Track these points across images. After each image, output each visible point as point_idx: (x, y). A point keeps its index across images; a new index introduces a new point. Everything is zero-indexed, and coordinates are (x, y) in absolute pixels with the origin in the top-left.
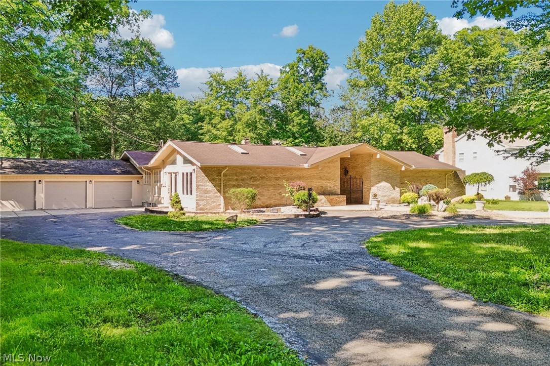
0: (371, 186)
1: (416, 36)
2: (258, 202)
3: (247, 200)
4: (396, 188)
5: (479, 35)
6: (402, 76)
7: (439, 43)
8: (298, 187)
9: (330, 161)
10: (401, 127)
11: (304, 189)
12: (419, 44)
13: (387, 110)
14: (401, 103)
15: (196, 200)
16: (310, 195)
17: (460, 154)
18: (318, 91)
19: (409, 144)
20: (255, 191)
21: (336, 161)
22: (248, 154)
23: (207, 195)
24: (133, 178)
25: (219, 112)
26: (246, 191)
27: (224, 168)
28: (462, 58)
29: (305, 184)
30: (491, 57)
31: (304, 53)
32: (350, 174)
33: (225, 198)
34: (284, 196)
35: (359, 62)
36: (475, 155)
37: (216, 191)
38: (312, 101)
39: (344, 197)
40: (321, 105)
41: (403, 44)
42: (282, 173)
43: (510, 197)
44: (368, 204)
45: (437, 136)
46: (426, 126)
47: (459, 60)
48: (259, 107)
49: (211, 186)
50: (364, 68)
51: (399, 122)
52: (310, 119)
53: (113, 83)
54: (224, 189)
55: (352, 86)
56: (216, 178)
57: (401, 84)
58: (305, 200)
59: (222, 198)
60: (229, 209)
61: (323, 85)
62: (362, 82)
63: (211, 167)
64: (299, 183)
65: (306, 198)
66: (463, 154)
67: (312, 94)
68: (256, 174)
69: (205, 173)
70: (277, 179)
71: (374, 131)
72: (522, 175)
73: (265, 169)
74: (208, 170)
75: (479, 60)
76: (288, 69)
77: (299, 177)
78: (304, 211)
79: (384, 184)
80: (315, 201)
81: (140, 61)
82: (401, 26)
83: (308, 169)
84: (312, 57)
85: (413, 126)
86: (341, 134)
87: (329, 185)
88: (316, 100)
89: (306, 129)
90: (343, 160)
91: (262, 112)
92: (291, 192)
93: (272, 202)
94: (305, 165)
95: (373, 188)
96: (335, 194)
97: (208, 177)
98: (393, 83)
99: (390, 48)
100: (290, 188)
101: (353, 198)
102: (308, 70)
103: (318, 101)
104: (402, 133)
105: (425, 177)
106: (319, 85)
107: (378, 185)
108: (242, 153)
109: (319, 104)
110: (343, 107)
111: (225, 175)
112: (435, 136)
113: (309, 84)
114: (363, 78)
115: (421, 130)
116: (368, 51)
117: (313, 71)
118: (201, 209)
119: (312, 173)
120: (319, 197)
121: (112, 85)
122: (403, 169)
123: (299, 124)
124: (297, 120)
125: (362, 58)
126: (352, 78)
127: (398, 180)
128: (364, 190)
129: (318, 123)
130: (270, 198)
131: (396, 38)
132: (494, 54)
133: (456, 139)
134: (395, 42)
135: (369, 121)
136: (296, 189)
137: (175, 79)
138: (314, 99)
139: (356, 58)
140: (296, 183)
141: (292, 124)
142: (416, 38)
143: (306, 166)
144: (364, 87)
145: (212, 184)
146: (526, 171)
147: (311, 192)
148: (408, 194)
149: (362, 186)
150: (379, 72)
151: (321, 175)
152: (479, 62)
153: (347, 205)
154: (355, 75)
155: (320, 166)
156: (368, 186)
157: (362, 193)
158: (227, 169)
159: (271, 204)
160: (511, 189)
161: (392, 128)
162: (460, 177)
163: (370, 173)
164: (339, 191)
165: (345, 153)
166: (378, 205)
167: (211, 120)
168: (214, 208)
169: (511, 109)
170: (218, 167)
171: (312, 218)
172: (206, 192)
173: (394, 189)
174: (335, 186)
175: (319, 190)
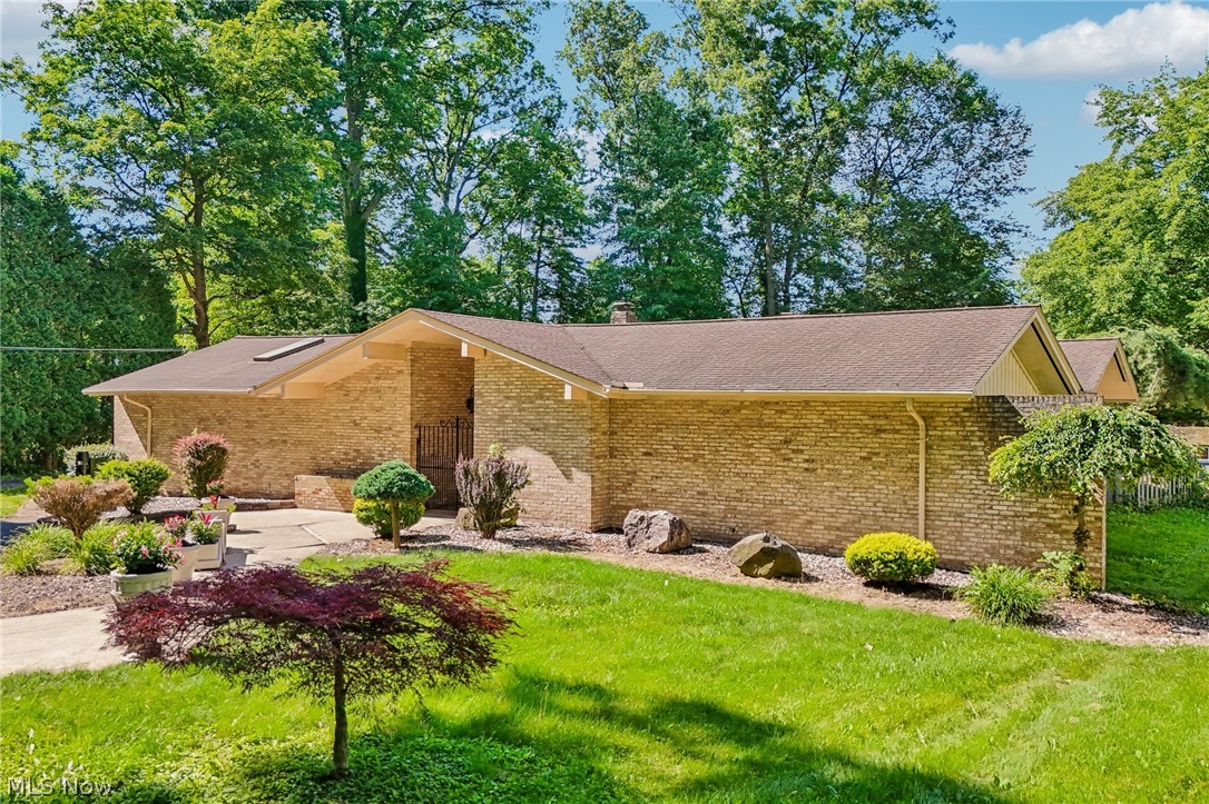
4: (575, 472)
37: (143, 448)
42: (260, 411)
49: (135, 438)
56: (143, 421)
68: (209, 412)
69: (126, 409)
73: (225, 399)
87: (376, 445)
97: (130, 419)
119: (333, 411)
127: (585, 440)
145: (137, 432)
159: (237, 489)
172: (129, 449)
173: (568, 476)
174: (394, 450)
175: (349, 460)
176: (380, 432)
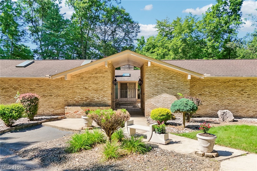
0: (145, 98)
9: (98, 71)
21: (106, 71)
22: (24, 67)
42: (38, 84)
76: (211, 11)
87: (96, 95)
96: (104, 105)
119: (75, 84)
122: (189, 77)
127: (188, 91)
151: (86, 86)
174: (104, 96)
175: (83, 101)
176: (97, 91)
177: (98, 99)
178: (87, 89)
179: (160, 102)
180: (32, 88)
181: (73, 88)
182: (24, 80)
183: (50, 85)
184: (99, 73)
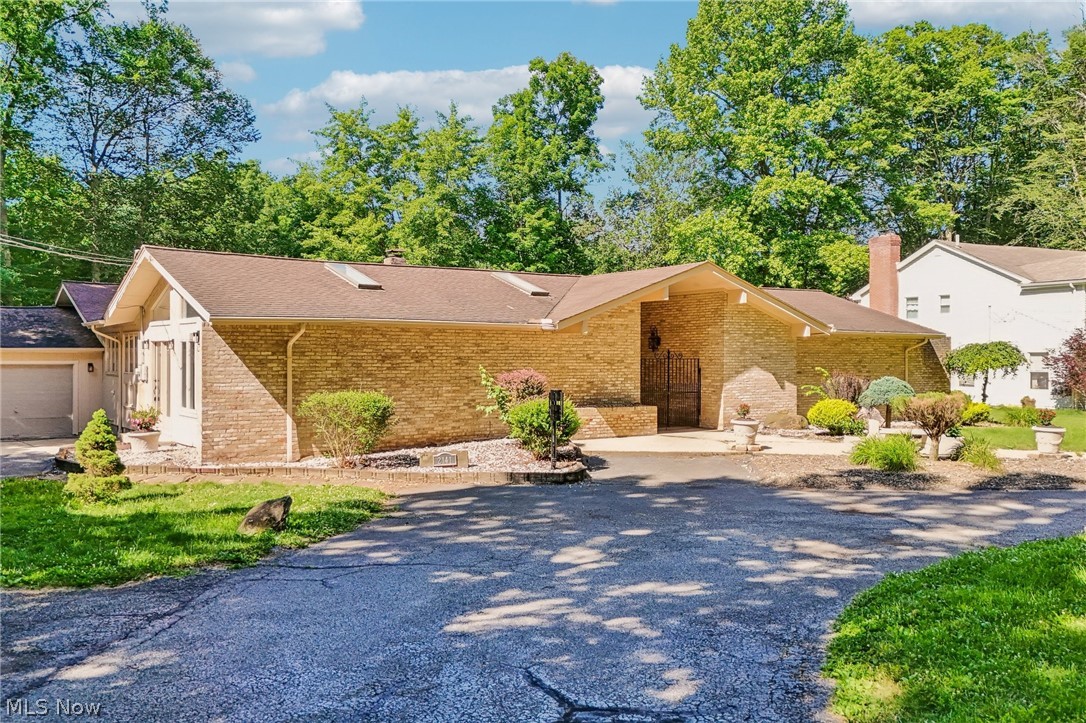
0: (722, 381)
1: (799, 34)
2: (405, 430)
3: (361, 429)
4: (787, 384)
5: (933, 40)
6: (769, 122)
7: (850, 50)
8: (521, 387)
9: (614, 309)
10: (767, 241)
11: (540, 392)
12: (807, 51)
13: (734, 202)
14: (768, 186)
15: (204, 429)
16: (556, 412)
17: (908, 299)
18: (578, 157)
19: (784, 279)
20: (387, 401)
21: (631, 311)
22: (380, 288)
23: (240, 412)
24: (74, 357)
25: (351, 198)
26: (359, 399)
27: (295, 328)
28: (900, 87)
29: (542, 378)
30: (961, 87)
31: (545, 70)
32: (665, 346)
33: (298, 422)
34: (483, 412)
35: (672, 92)
36: (945, 302)
37: (271, 399)
38: (566, 180)
39: (651, 412)
40: (586, 189)
41: (770, 51)
42: (478, 345)
43: (1033, 402)
44: (715, 428)
45: (847, 261)
46: (822, 238)
47: (893, 92)
48: (442, 189)
49: (252, 386)
50: (682, 104)
51: (761, 229)
52: (559, 221)
53: (97, 130)
54: (296, 393)
55: (656, 147)
56: (271, 361)
57: (767, 142)
58: (541, 426)
59: (289, 420)
60: (312, 454)
61: (589, 142)
62: (678, 138)
63: (254, 327)
64: (524, 374)
65: (542, 420)
66: (916, 299)
67: (564, 164)
68: (398, 348)
69: (233, 345)
70: (461, 361)
71: (707, 248)
72: (1065, 349)
73: (426, 332)
74: (242, 334)
75: (935, 95)
76: (510, 108)
77: (526, 356)
78: (540, 458)
79: (757, 374)
80: (570, 429)
81: (156, 73)
82: (768, 8)
83: (553, 332)
84: (563, 77)
85: (792, 237)
86: (632, 255)
87: (610, 377)
88: (573, 177)
89: (552, 242)
90: (647, 309)
91: (450, 200)
92: (502, 402)
93: (448, 428)
94: (543, 321)
95: (727, 386)
96: (628, 403)
97: (243, 358)
98: (748, 139)
99: (743, 61)
100: (497, 388)
101: (676, 412)
102: (556, 110)
103: (580, 179)
104: (767, 254)
105: (857, 354)
106: (580, 144)
107: (740, 377)
108: (360, 286)
109: (582, 186)
110: (636, 197)
111: (299, 351)
112: (843, 260)
113: (558, 139)
114: (682, 127)
115: (810, 246)
116: (692, 68)
117: (568, 114)
118: (222, 457)
120: (583, 414)
121: (95, 135)
122: (807, 333)
123: (537, 230)
124: (531, 220)
125: (678, 81)
126: (656, 128)
127: (793, 364)
128: (703, 389)
129: (581, 228)
130: (441, 416)
131: (756, 38)
132: (966, 81)
133: (899, 265)
134: (754, 46)
135: (695, 225)
136: (515, 393)
137: (250, 121)
138: (570, 175)
139: (665, 82)
140: (515, 373)
141: (519, 229)
142: (800, 37)
143: (546, 323)
144: (683, 149)
145: (258, 376)
146: (1076, 340)
147: (558, 403)
148: (828, 402)
149: (699, 380)
150: (718, 116)
151: (590, 350)
152: (932, 99)
153: (659, 432)
154: (661, 123)
155: (585, 325)
156: (713, 381)
157: (699, 398)
158: (302, 331)
160: (1035, 382)
161: (745, 242)
162: (938, 355)
163: (722, 345)
164: (637, 394)
165: (658, 287)
166: (752, 438)
167: (331, 216)
168: (262, 452)
169: (1001, 204)
170: (276, 327)
171: (562, 486)
172: (238, 402)
173: (782, 387)
174: (626, 379)
175: (583, 392)
176: (612, 365)
177: (613, 385)
178: (590, 358)
179: (749, 391)
180: (461, 355)
181: (560, 356)
182: (442, 330)
183: (507, 348)
184: (618, 317)
